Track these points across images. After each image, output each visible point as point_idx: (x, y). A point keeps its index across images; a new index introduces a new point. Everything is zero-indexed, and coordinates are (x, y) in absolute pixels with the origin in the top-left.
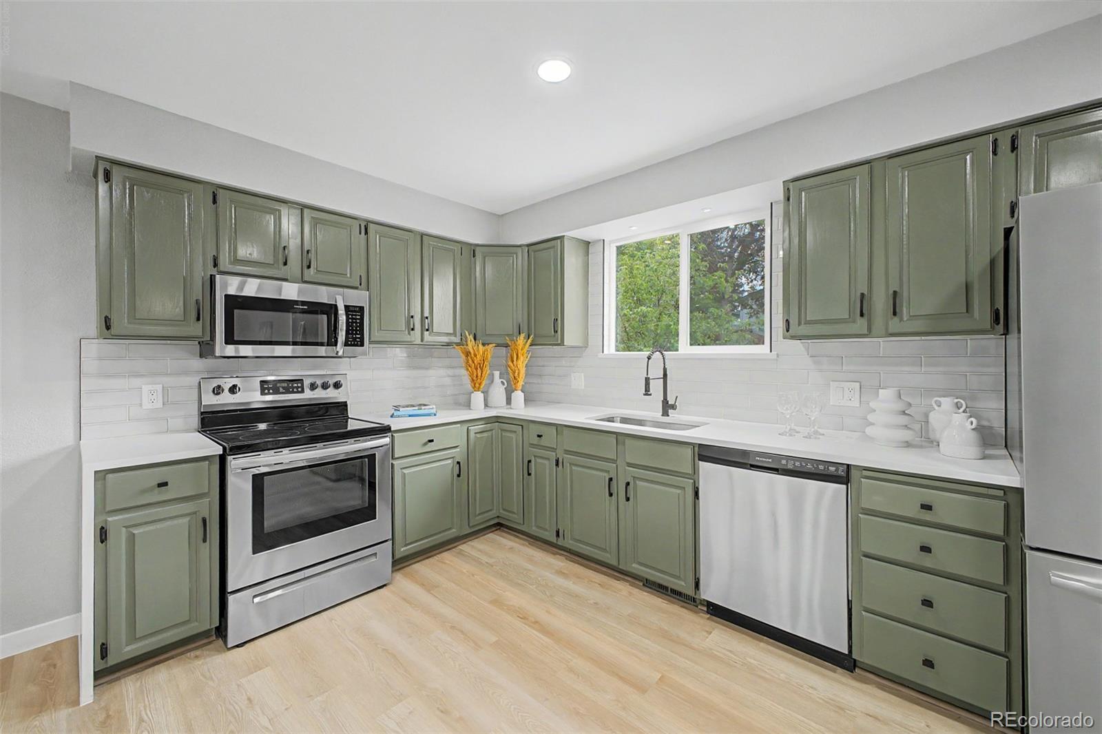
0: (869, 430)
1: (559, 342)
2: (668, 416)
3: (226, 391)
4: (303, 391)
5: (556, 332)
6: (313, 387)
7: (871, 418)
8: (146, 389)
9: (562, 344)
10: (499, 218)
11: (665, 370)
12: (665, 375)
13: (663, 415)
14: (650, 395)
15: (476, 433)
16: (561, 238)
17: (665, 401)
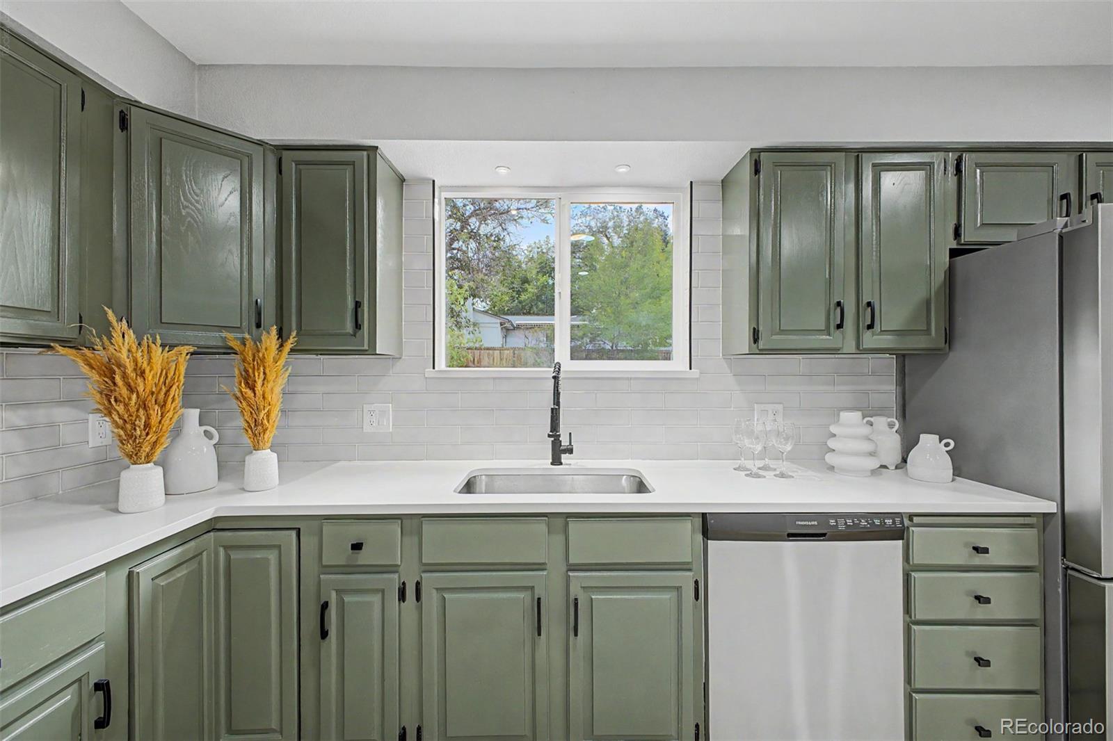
0: (830, 458)
1: (366, 347)
2: (561, 464)
5: (358, 326)
7: (831, 443)
9: (371, 351)
10: (201, 71)
13: (552, 464)
15: (153, 579)
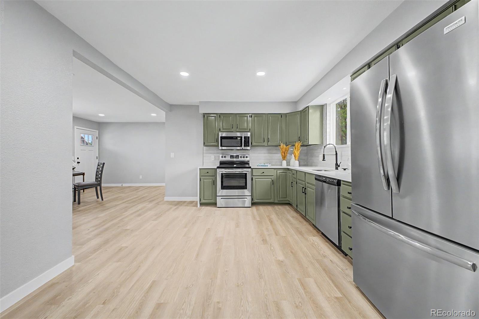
2: (338, 170)
3: (224, 157)
4: (239, 158)
5: (307, 140)
6: (241, 157)
8: (212, 156)
10: (296, 103)
11: (336, 152)
12: (336, 154)
13: (335, 169)
14: (325, 160)
15: (280, 173)
16: (308, 107)
17: (337, 164)
